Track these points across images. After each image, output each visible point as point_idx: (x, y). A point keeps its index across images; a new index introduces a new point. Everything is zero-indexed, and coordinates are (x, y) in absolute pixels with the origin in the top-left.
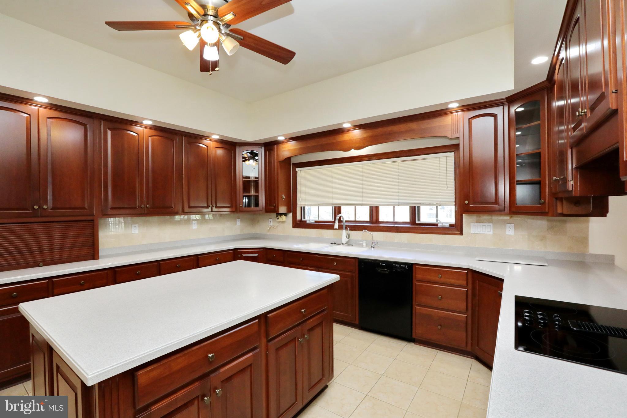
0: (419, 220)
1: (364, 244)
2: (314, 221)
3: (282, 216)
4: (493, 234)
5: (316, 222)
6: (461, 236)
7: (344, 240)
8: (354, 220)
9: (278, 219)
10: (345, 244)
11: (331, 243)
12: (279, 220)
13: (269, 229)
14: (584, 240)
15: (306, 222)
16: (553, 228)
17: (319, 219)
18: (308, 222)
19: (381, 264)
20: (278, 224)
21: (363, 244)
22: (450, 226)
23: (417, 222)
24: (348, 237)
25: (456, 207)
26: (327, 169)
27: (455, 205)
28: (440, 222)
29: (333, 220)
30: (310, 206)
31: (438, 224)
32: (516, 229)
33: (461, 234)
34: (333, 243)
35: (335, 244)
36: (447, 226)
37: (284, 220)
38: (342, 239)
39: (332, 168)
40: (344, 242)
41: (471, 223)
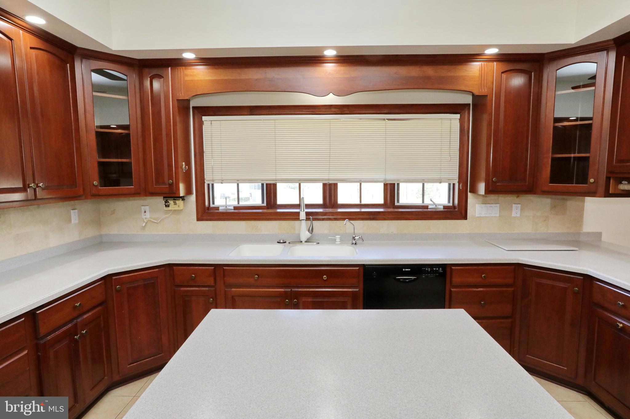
0: (398, 201)
1: (338, 240)
2: (232, 208)
3: (177, 202)
4: (500, 216)
5: (235, 208)
6: (465, 221)
7: (305, 235)
9: (167, 206)
10: (306, 242)
11: (278, 242)
12: (170, 208)
13: (144, 225)
14: (579, 219)
15: (219, 210)
16: (555, 207)
17: (238, 203)
18: (221, 209)
19: (404, 270)
20: (164, 216)
21: (335, 240)
22: (444, 209)
23: (396, 204)
24: (311, 230)
25: (461, 185)
26: (265, 121)
27: (459, 183)
28: (434, 203)
29: (265, 204)
30: (222, 183)
31: (428, 206)
32: (522, 210)
33: (465, 218)
34: (282, 242)
35: (285, 242)
36: (441, 208)
37: (181, 209)
38: (299, 235)
39: (274, 121)
40: (303, 239)
41: (477, 205)
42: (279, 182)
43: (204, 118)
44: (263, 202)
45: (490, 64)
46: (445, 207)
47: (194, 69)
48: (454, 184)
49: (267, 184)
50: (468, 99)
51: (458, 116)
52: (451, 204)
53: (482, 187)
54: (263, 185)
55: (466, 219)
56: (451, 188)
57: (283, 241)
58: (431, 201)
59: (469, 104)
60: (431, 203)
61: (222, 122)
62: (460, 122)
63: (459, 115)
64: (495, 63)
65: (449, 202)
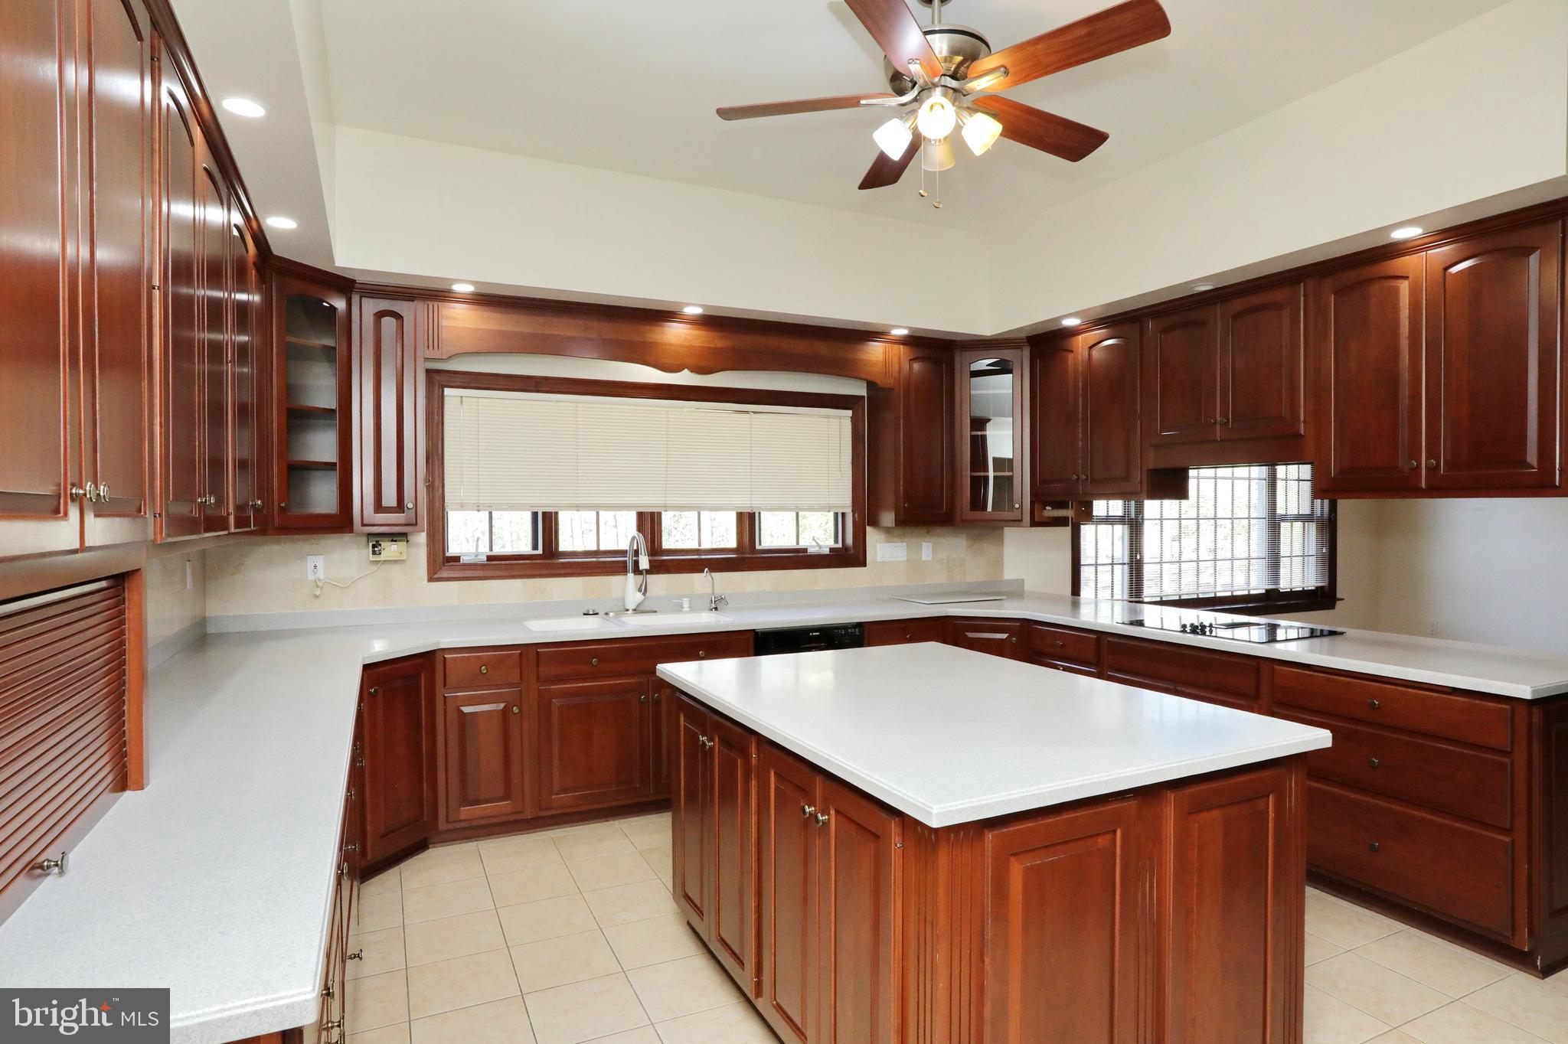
0: (760, 544)
1: (686, 604)
2: (485, 558)
4: (906, 559)
5: (490, 558)
6: (864, 568)
8: (594, 548)
9: (377, 553)
10: (634, 610)
11: (585, 614)
12: (382, 557)
13: (318, 594)
14: (998, 563)
15: (460, 561)
16: (972, 546)
17: (491, 550)
18: (466, 560)
19: (811, 634)
20: (370, 571)
22: (830, 552)
23: (758, 547)
24: (643, 589)
25: (856, 515)
26: (559, 404)
27: (854, 512)
28: (818, 545)
29: (540, 551)
30: (479, 511)
31: (807, 549)
32: (934, 550)
33: (864, 564)
34: (591, 613)
35: (597, 614)
36: (827, 551)
37: (404, 558)
38: (623, 600)
39: (575, 405)
40: (631, 605)
41: (878, 545)
42: (563, 510)
43: (447, 391)
44: (535, 547)
45: (896, 347)
46: (831, 550)
47: (454, 308)
48: (843, 514)
49: (544, 514)
50: (859, 390)
51: (849, 413)
52: (840, 545)
53: (888, 518)
54: (535, 515)
55: (865, 566)
56: (840, 518)
57: (593, 611)
58: (814, 539)
59: (864, 397)
60: (814, 544)
61: (480, 400)
62: (852, 421)
63: (851, 411)
64: (902, 347)
65: (836, 541)
